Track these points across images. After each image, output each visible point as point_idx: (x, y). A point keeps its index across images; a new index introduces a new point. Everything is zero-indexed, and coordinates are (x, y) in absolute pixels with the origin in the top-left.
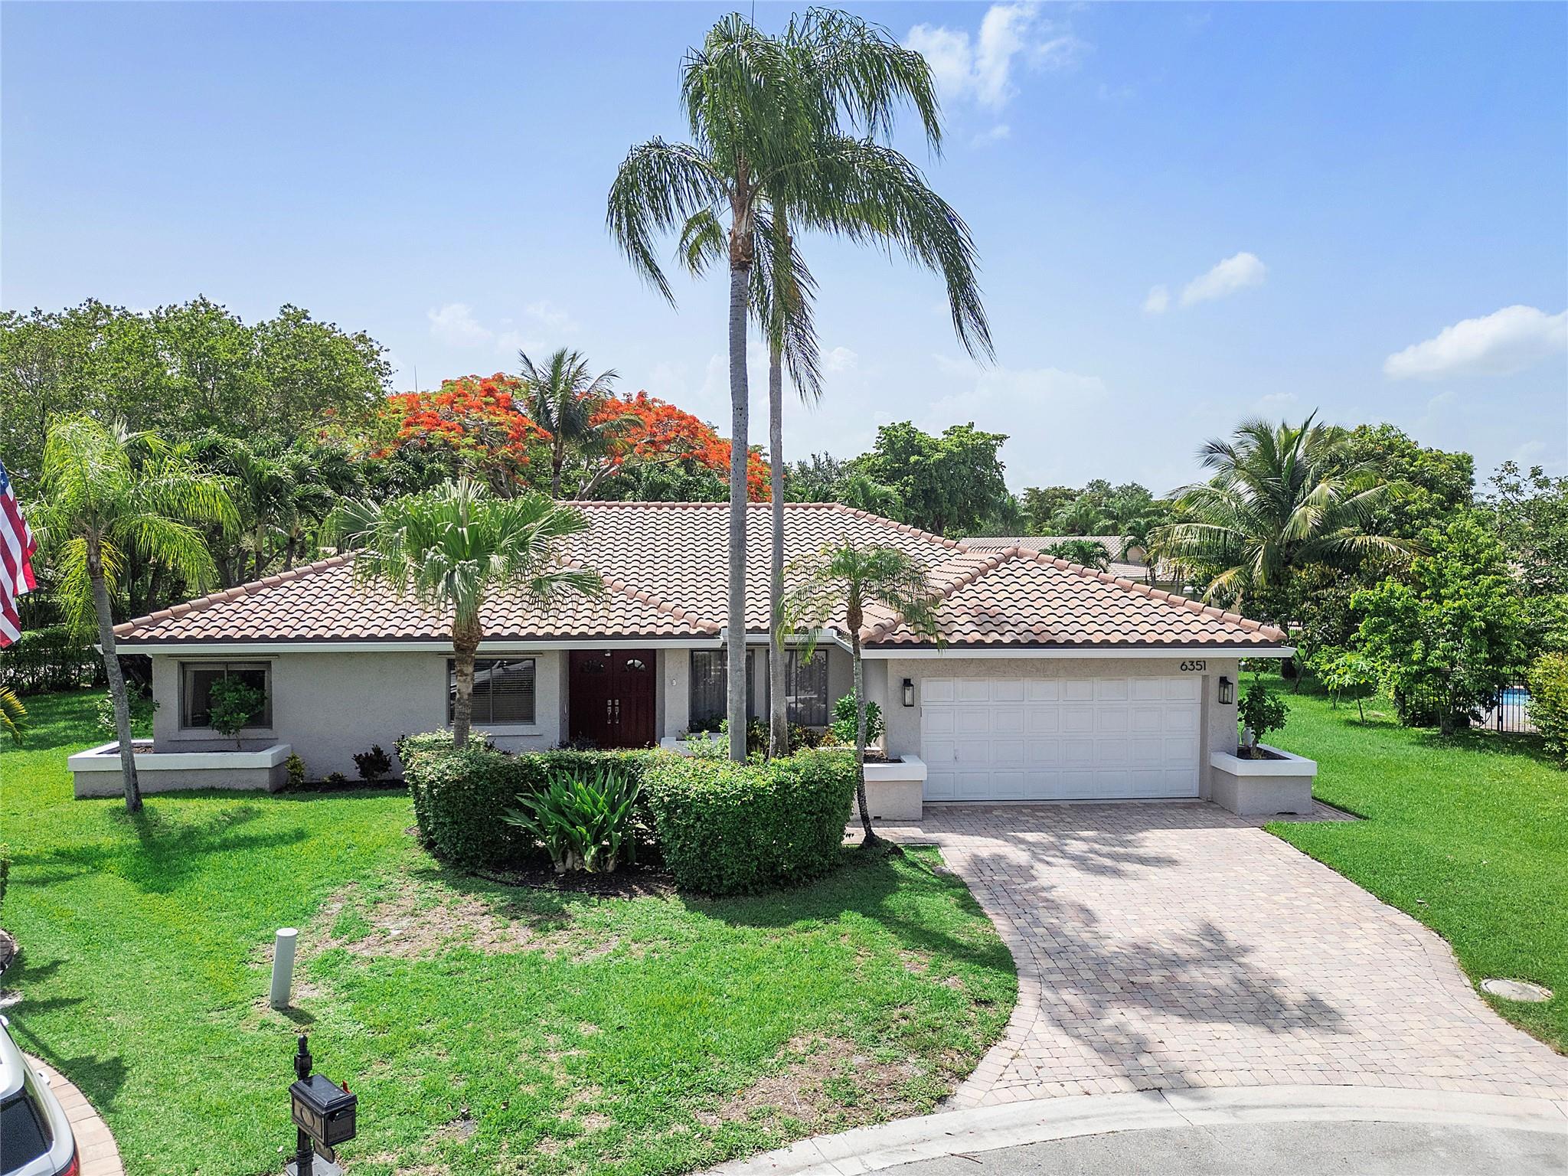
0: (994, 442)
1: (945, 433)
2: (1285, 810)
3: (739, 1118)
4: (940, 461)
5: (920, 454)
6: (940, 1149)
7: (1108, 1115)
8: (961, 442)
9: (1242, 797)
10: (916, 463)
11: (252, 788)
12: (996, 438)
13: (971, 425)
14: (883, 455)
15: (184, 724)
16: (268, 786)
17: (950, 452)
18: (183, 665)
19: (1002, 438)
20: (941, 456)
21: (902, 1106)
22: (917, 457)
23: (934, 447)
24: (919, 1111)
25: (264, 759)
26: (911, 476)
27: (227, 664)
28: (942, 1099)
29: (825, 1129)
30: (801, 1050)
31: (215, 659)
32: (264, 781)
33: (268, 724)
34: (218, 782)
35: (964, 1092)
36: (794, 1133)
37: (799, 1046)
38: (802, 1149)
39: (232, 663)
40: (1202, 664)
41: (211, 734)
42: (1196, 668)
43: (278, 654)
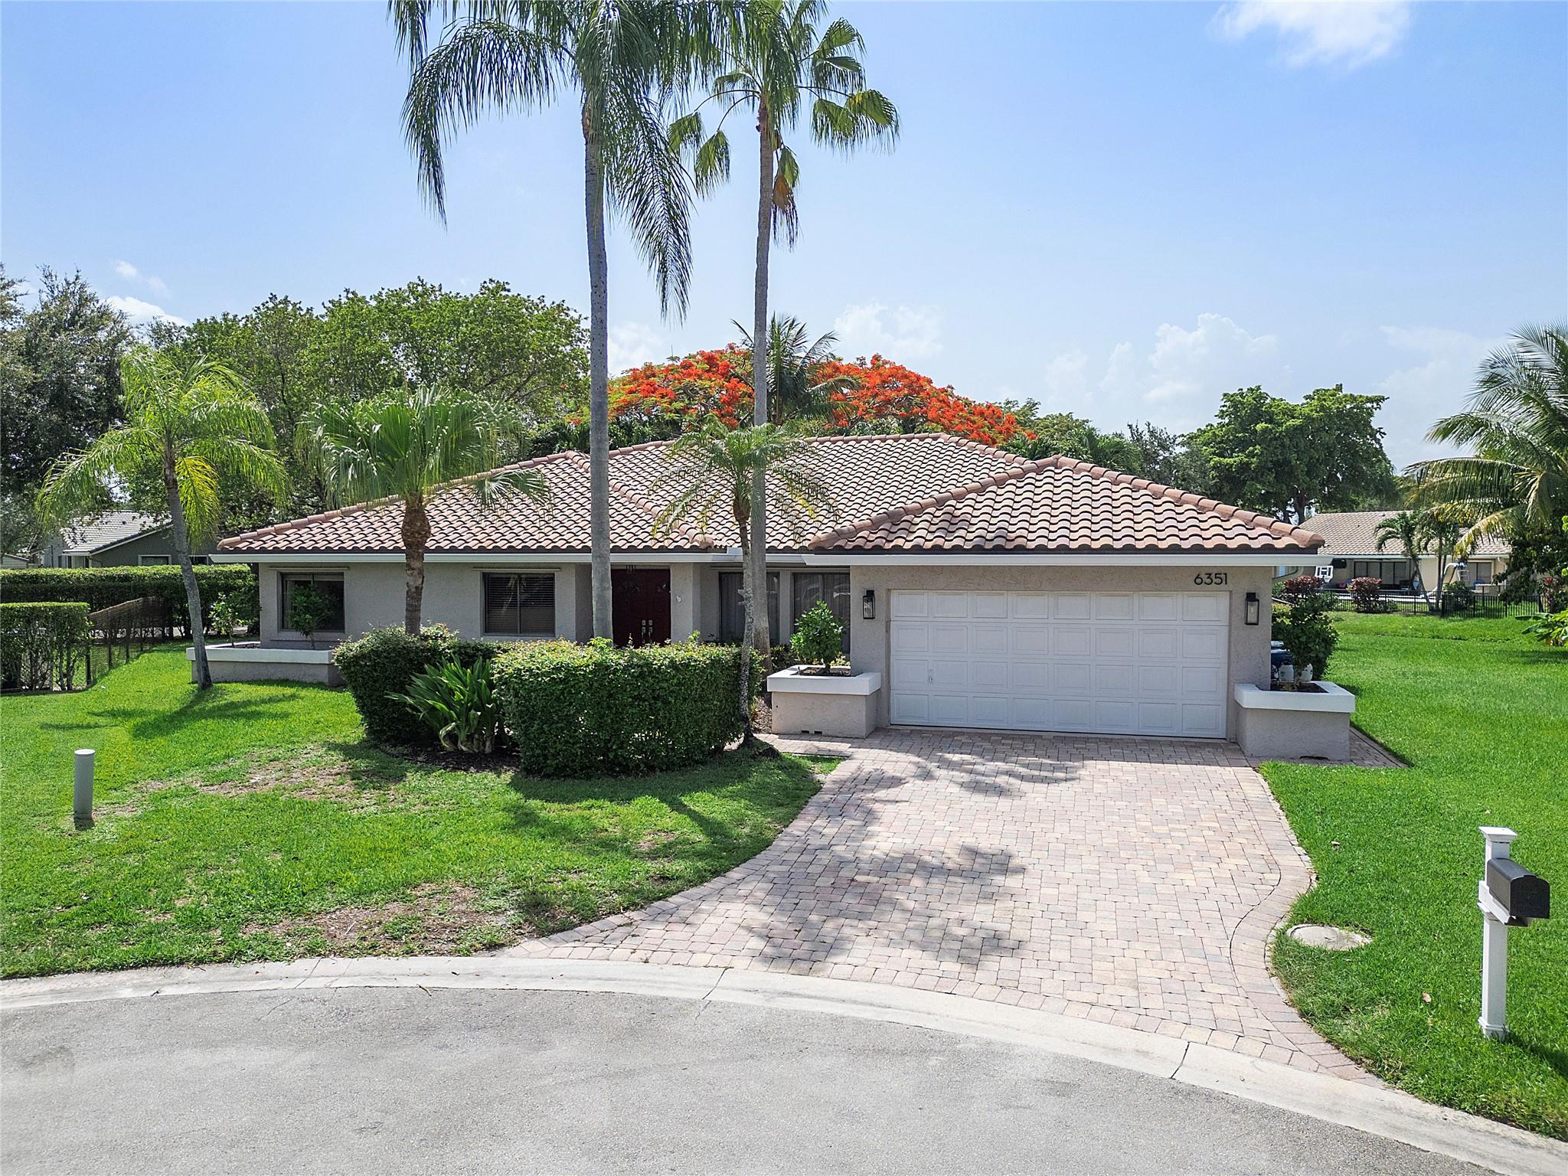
0: (1369, 405)
1: (1307, 397)
2: (1312, 754)
3: (277, 934)
4: (1296, 428)
5: (1271, 421)
8: (1322, 406)
10: (1265, 431)
11: (315, 682)
12: (1370, 400)
13: (1339, 388)
14: (1228, 425)
15: (283, 626)
16: (327, 681)
17: (1308, 419)
18: (283, 576)
19: (1379, 400)
20: (1298, 422)
21: (446, 946)
22: (1263, 424)
23: (1290, 413)
24: (456, 953)
25: (321, 656)
26: (1257, 447)
27: (313, 574)
28: (494, 947)
29: (343, 953)
30: (421, 893)
31: (303, 570)
32: (324, 675)
33: (341, 627)
34: (291, 674)
35: (529, 945)
36: (311, 953)
38: (302, 964)
39: (318, 574)
40: (1223, 576)
41: (296, 635)
42: (1215, 580)
43: (347, 566)
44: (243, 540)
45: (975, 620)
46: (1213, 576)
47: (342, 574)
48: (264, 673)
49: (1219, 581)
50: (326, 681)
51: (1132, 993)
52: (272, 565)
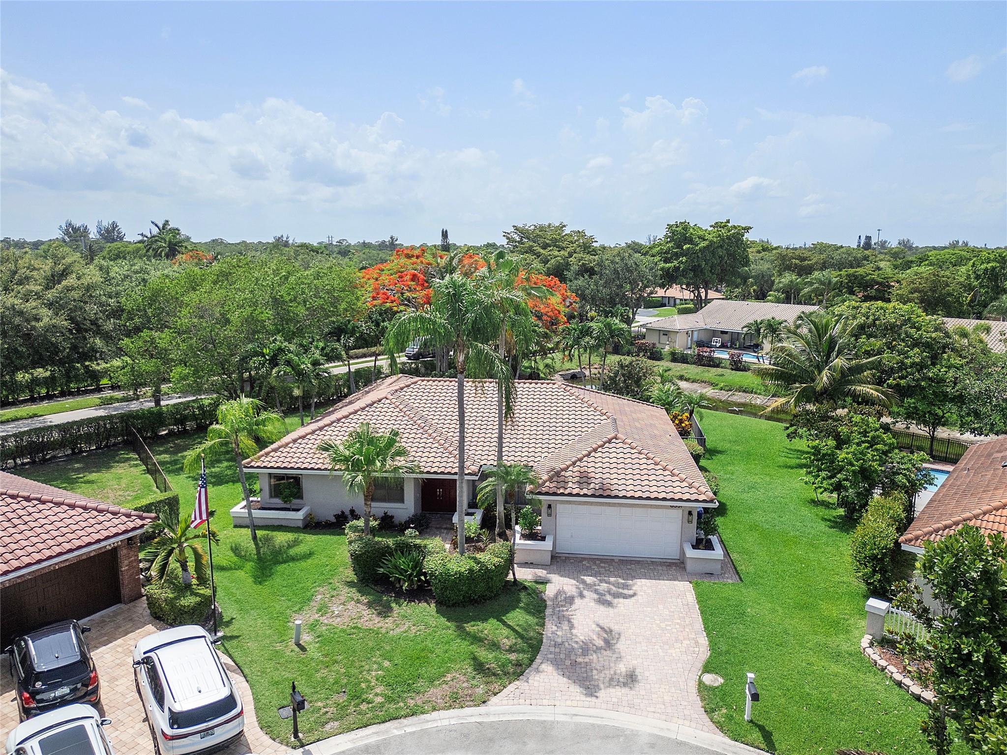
0: (743, 231)
1: (711, 227)
2: (709, 572)
3: (419, 703)
4: (704, 247)
5: (691, 243)
6: (473, 720)
9: (689, 566)
10: (688, 249)
11: (296, 528)
12: (744, 229)
13: (728, 221)
14: (669, 243)
15: (271, 496)
16: (302, 527)
17: (712, 241)
18: (270, 474)
19: (748, 228)
20: (706, 244)
21: (471, 703)
22: (689, 245)
23: (703, 237)
24: (475, 706)
25: (300, 515)
26: (684, 258)
27: (286, 474)
28: (484, 702)
29: (443, 709)
30: (449, 679)
31: (281, 473)
33: (302, 498)
35: (494, 700)
36: (434, 709)
37: (449, 677)
38: (435, 714)
41: (279, 501)
42: (677, 507)
47: (302, 474)
48: (269, 523)
49: (679, 509)
51: (663, 707)
52: (264, 474)
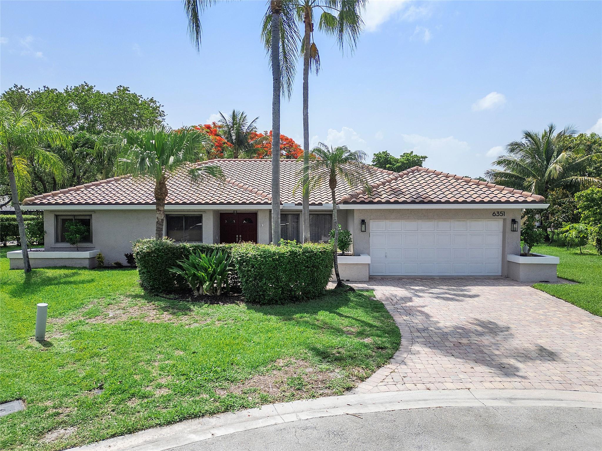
0: (421, 159)
1: (401, 156)
2: (544, 280)
3: (237, 392)
5: (390, 164)
6: (340, 412)
7: (439, 399)
8: (408, 159)
9: (522, 274)
11: (82, 266)
13: (412, 152)
15: (57, 241)
17: (403, 163)
18: (57, 216)
19: (425, 158)
20: (400, 164)
21: (327, 391)
23: (397, 161)
24: (335, 394)
25: (86, 254)
27: (74, 216)
28: (349, 389)
29: (281, 400)
31: (69, 213)
32: (87, 263)
33: (91, 241)
34: (67, 264)
35: (362, 386)
36: (265, 401)
37: (281, 363)
38: (267, 408)
39: (76, 215)
40: (503, 213)
41: (68, 245)
42: (500, 214)
43: (94, 211)
44: (36, 199)
45: (405, 231)
46: (499, 213)
47: (91, 215)
48: (52, 263)
49: (501, 214)
50: (88, 266)
52: (51, 211)
